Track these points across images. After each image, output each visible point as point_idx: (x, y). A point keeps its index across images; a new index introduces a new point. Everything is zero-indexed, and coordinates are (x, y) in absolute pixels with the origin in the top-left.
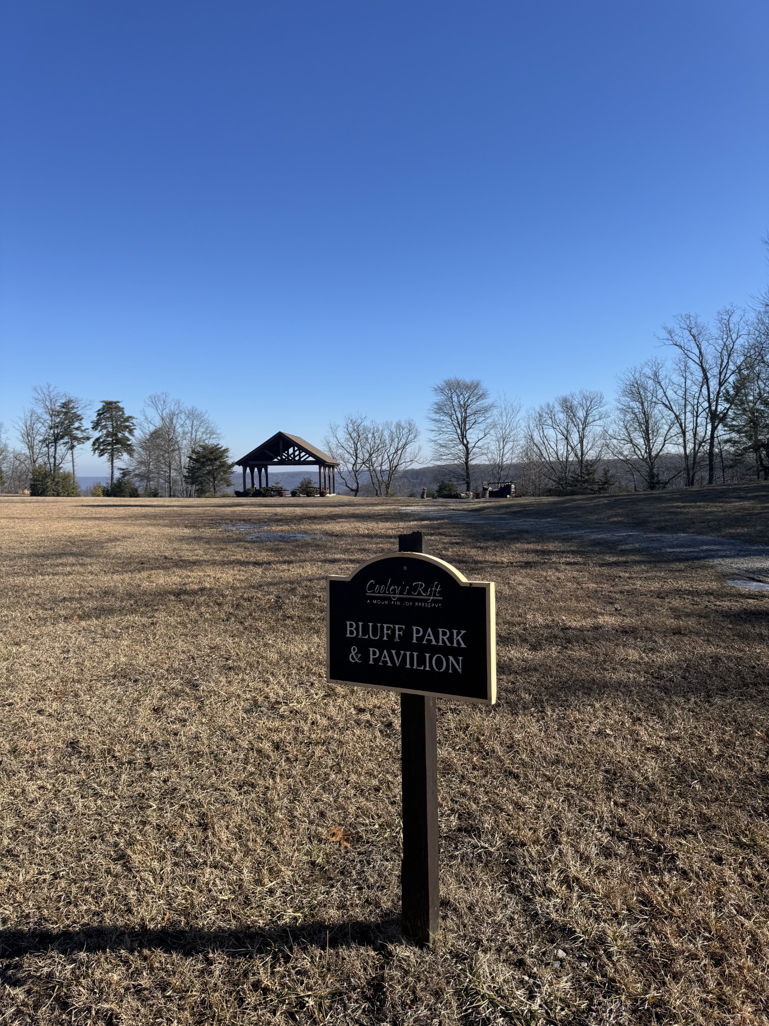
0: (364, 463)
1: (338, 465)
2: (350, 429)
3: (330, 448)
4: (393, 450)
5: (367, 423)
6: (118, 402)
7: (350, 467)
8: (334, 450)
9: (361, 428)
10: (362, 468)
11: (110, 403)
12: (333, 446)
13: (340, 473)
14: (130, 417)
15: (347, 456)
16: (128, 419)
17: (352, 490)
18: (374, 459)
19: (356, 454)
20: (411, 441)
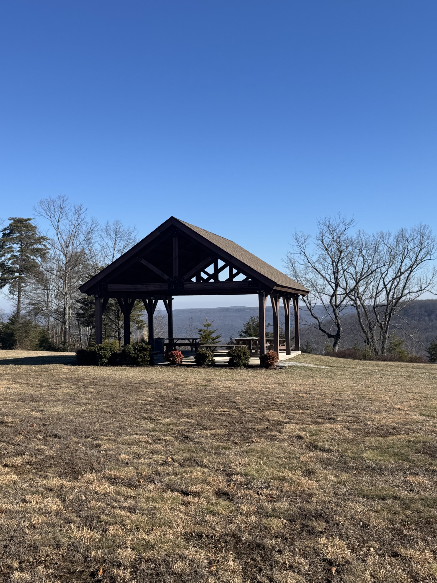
0: (347, 294)
1: (305, 293)
2: (327, 240)
3: (295, 272)
4: (391, 275)
5: (351, 234)
6: (29, 219)
7: (326, 300)
8: (302, 274)
9: (342, 238)
10: (344, 303)
11: (19, 221)
12: (300, 267)
13: (310, 309)
14: (42, 238)
15: (321, 282)
16: (39, 240)
17: (330, 336)
18: (361, 289)
19: (337, 279)
20: (421, 261)
